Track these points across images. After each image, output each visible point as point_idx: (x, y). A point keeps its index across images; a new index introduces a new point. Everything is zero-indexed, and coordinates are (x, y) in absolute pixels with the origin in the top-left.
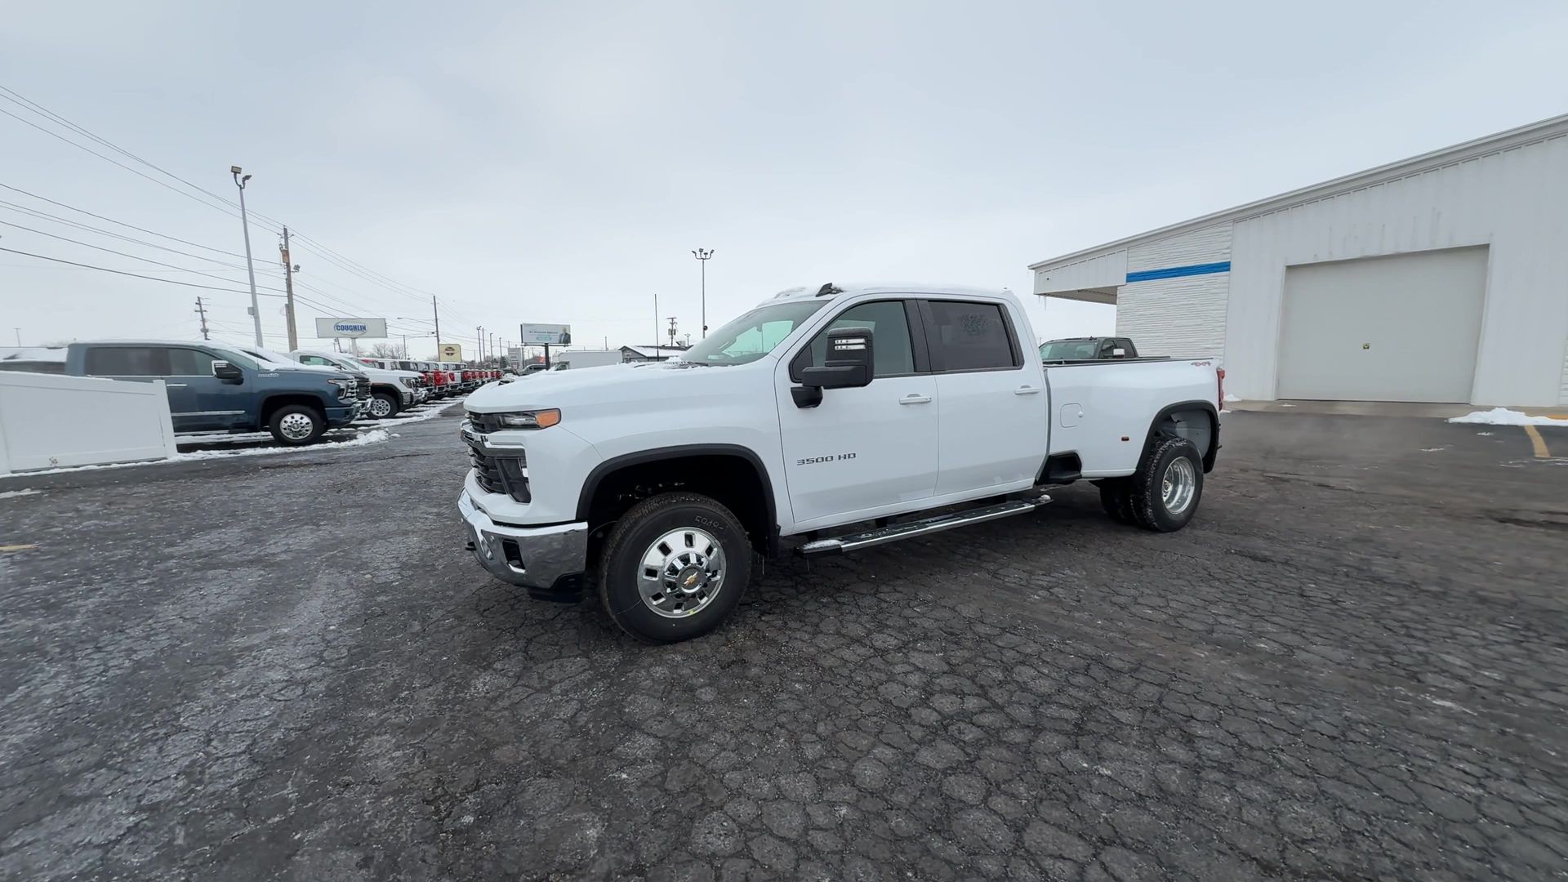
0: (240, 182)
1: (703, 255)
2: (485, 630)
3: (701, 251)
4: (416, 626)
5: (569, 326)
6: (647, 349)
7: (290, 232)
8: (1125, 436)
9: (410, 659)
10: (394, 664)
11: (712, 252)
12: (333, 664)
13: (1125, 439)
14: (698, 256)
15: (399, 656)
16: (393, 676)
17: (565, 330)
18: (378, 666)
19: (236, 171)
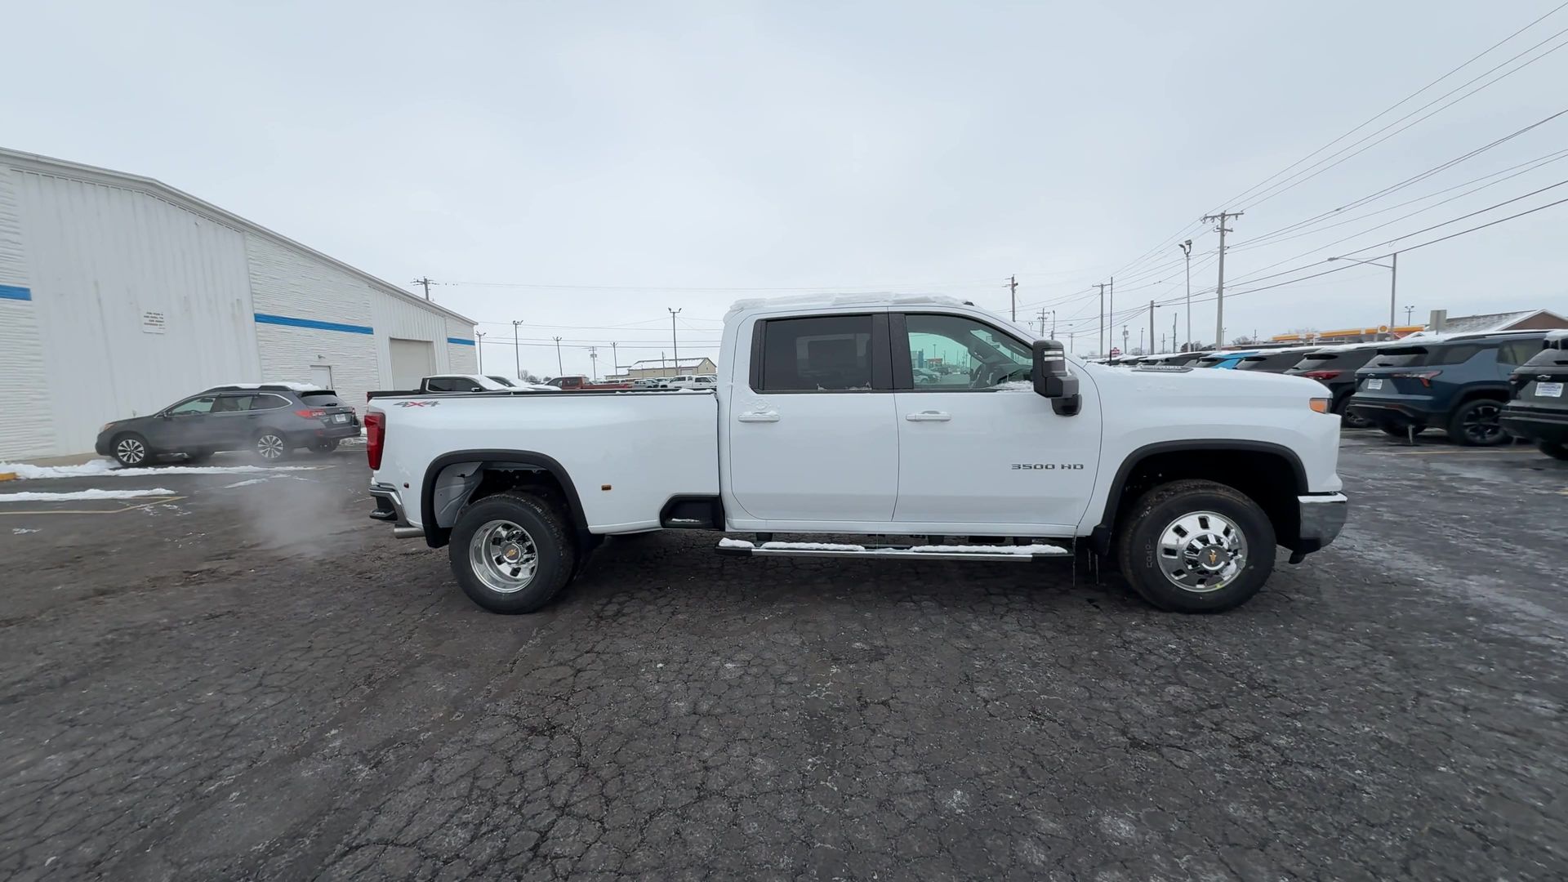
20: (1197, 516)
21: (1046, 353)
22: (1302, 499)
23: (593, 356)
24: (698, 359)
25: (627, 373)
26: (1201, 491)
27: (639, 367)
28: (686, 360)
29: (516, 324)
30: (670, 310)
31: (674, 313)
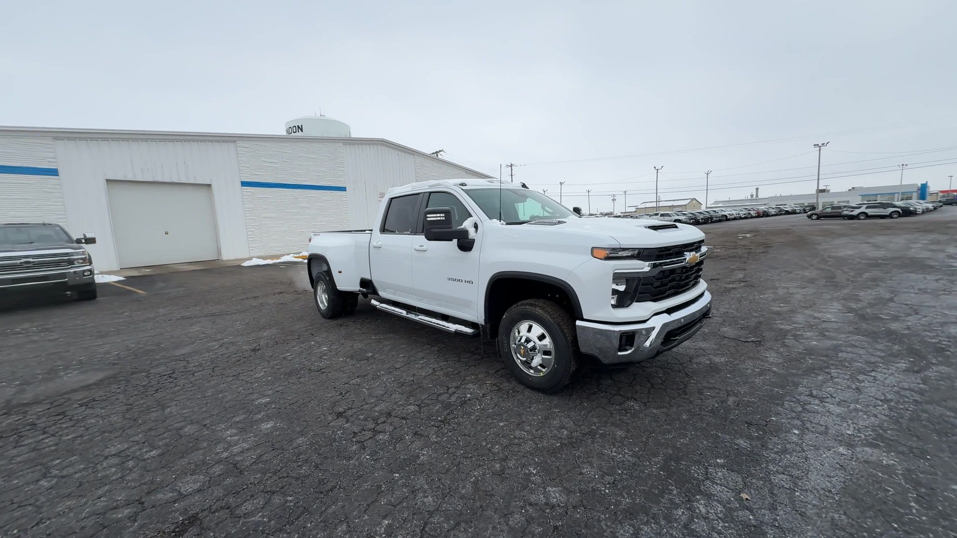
2: (694, 377)
4: (731, 400)
9: (746, 383)
10: (757, 384)
12: (794, 400)
15: (752, 387)
16: (760, 379)
18: (766, 387)
20: (528, 323)
21: (428, 216)
22: (579, 323)
23: (614, 200)
24: (687, 199)
25: (635, 210)
26: (528, 307)
27: (643, 206)
28: (678, 200)
29: (561, 184)
30: (655, 168)
31: (657, 170)
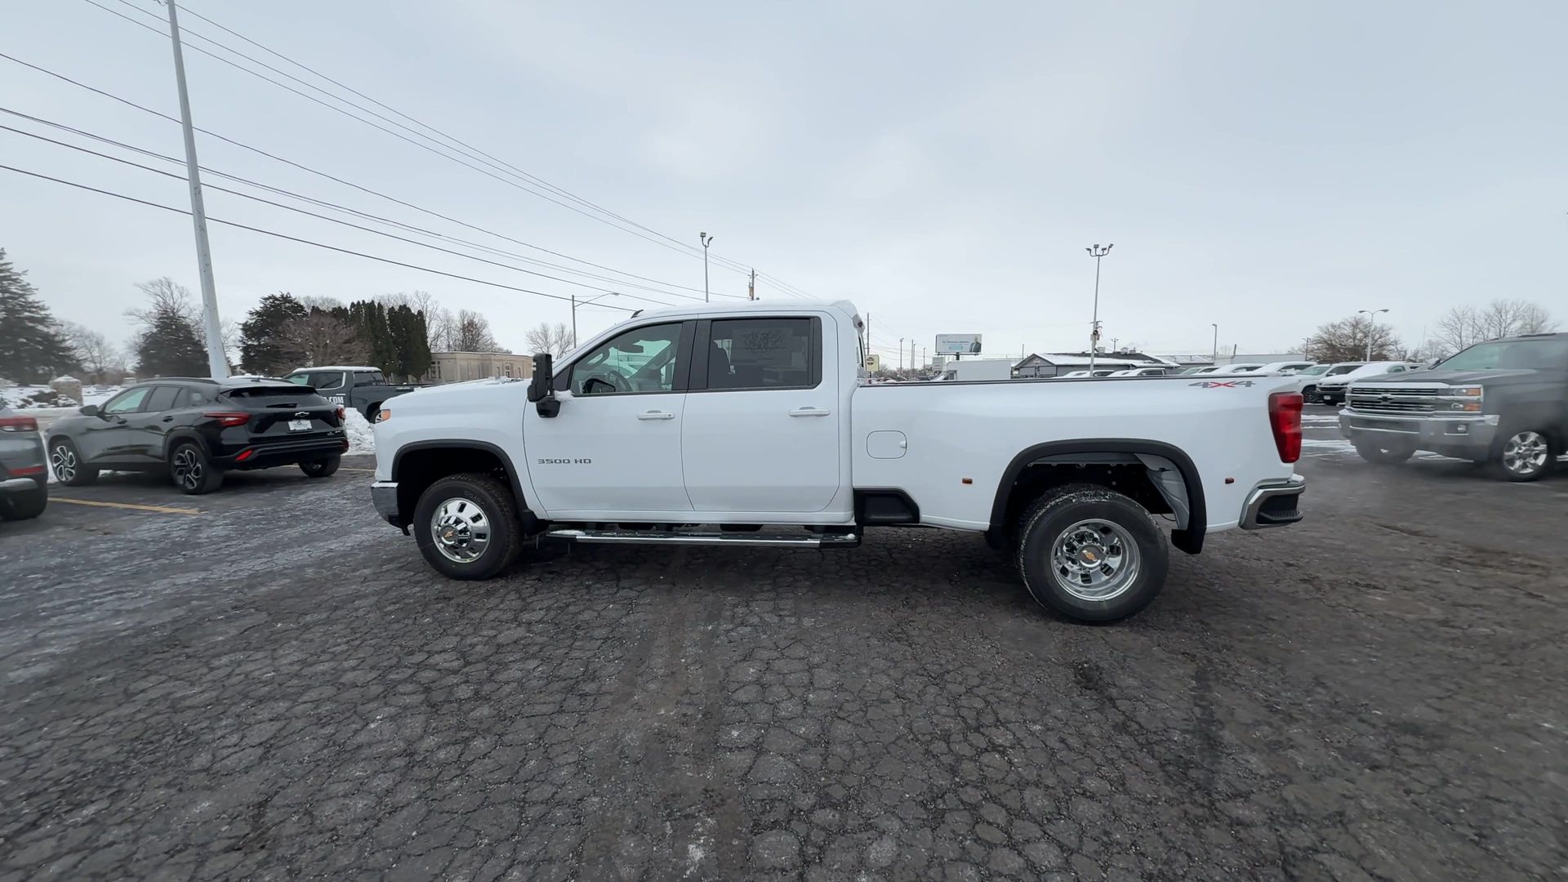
0: (706, 243)
1: (1099, 251)
3: (1096, 247)
5: (981, 335)
6: (1059, 357)
7: (755, 273)
8: (968, 477)
11: (1110, 247)
13: (968, 482)
14: (1093, 254)
17: (976, 339)
19: (703, 235)
